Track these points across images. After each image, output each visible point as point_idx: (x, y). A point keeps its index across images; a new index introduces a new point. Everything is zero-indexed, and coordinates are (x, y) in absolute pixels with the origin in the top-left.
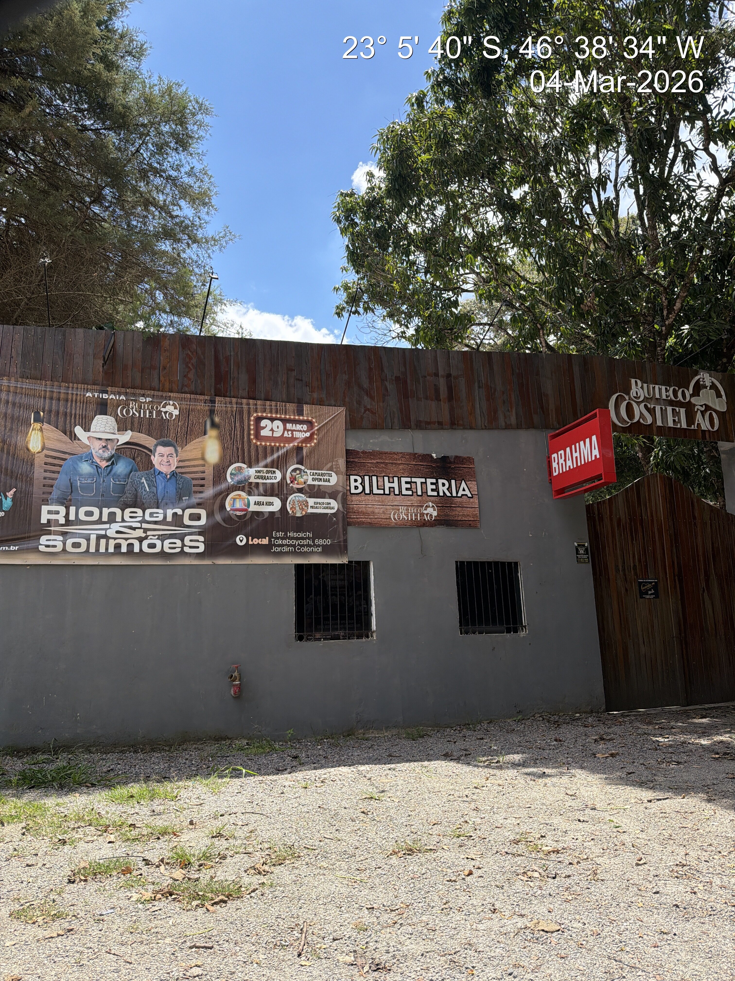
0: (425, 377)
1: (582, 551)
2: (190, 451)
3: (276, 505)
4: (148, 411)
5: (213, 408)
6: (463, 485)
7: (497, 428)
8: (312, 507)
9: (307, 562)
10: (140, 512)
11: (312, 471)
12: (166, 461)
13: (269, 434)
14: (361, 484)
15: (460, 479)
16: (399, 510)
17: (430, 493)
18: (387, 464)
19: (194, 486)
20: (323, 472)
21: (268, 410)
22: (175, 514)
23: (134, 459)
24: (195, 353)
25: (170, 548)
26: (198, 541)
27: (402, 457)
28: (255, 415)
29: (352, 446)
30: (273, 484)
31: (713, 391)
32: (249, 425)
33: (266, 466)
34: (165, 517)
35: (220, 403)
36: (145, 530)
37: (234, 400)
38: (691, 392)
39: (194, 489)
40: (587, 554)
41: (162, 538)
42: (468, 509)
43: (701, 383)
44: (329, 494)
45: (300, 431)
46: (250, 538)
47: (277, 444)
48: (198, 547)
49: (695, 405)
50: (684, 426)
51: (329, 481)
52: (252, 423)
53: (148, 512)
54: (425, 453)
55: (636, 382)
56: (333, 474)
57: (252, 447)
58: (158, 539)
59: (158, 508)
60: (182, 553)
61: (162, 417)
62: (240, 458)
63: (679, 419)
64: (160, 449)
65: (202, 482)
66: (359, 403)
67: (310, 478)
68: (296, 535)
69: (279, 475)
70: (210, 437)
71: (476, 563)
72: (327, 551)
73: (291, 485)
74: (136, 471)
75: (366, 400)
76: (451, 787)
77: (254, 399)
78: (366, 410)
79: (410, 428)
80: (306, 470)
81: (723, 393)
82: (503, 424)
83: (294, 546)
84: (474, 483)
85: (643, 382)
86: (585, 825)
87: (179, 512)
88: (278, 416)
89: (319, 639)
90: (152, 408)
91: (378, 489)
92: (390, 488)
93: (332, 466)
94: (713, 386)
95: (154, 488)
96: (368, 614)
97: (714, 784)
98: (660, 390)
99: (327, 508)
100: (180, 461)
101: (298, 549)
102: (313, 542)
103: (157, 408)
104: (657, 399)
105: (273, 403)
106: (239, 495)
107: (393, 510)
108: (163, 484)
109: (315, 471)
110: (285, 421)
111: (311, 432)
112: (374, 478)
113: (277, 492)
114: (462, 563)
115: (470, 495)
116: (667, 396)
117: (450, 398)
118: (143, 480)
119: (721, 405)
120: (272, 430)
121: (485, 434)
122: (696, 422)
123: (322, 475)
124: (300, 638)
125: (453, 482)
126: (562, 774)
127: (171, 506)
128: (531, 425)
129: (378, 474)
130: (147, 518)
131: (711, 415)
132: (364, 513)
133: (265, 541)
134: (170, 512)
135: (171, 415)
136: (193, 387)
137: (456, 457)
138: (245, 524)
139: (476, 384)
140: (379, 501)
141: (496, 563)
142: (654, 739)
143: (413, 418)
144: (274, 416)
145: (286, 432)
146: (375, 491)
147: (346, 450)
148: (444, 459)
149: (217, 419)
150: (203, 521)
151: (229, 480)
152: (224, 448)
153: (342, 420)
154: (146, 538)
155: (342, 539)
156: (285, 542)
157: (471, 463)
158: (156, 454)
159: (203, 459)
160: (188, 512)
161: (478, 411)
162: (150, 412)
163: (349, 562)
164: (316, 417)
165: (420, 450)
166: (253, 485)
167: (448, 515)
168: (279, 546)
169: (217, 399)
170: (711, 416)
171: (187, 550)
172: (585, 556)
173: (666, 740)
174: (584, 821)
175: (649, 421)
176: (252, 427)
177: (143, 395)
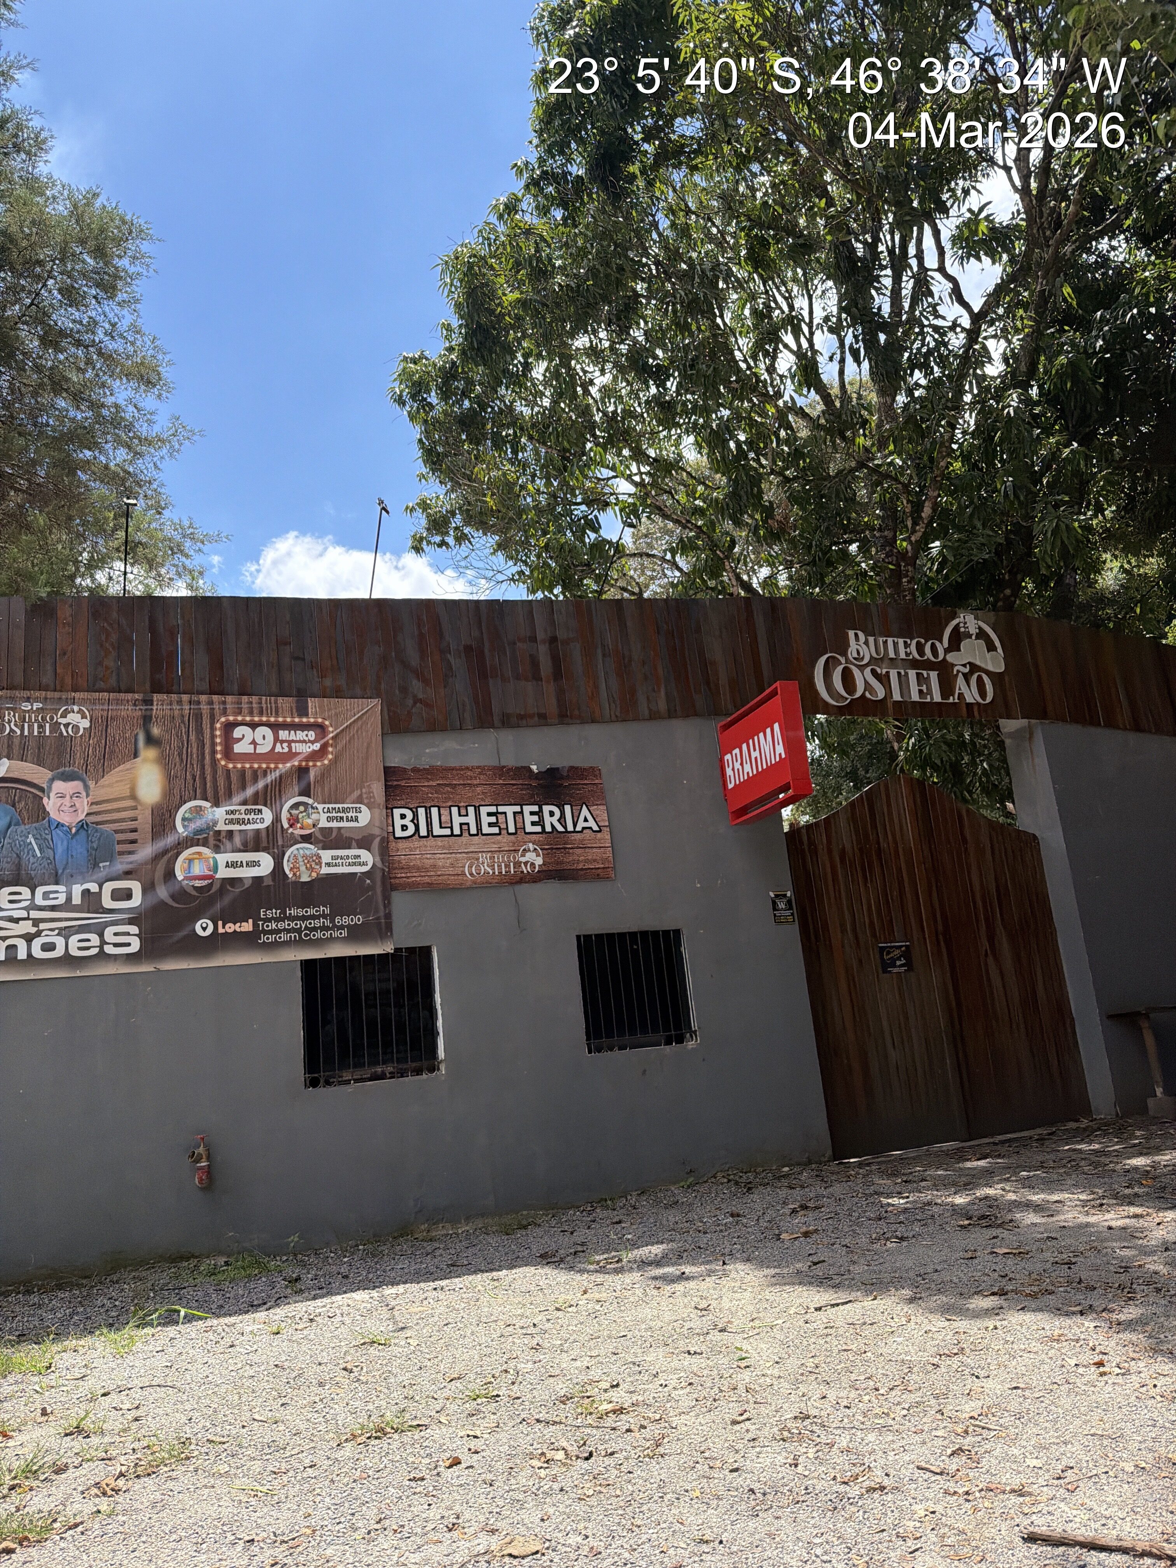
0: (515, 644)
1: (781, 905)
2: (110, 785)
3: (265, 864)
4: (36, 725)
5: (148, 713)
6: (585, 811)
7: (636, 719)
8: (328, 864)
9: (324, 956)
10: (26, 892)
11: (327, 806)
12: (69, 805)
13: (250, 749)
14: (412, 821)
15: (578, 802)
16: (478, 859)
17: (529, 828)
18: (454, 786)
19: (119, 842)
20: (346, 806)
21: (245, 711)
22: (86, 893)
23: (14, 806)
24: (116, 626)
25: (80, 949)
26: (128, 934)
27: (480, 773)
28: (223, 719)
29: (396, 760)
30: (258, 831)
31: (981, 642)
32: (213, 737)
33: (244, 803)
34: (69, 899)
35: (161, 704)
36: (36, 922)
37: (185, 698)
38: (946, 645)
39: (118, 848)
40: (791, 908)
41: (66, 933)
42: (595, 850)
43: (962, 630)
44: (357, 841)
45: (304, 741)
46: (220, 923)
47: (264, 766)
48: (129, 945)
49: (953, 665)
50: (937, 698)
51: (357, 820)
52: (218, 733)
53: (40, 891)
54: (519, 765)
55: (856, 635)
56: (364, 808)
57: (219, 772)
58: (58, 935)
59: (57, 883)
60: (102, 956)
61: (61, 733)
62: (198, 791)
63: (929, 689)
64: (59, 786)
65: (132, 836)
66: (404, 690)
67: (323, 817)
68: (301, 912)
69: (267, 816)
70: (145, 760)
71: (611, 936)
72: (355, 934)
73: (291, 830)
74: (17, 824)
75: (416, 686)
76: (519, 1312)
77: (221, 693)
78: (416, 701)
79: (492, 726)
80: (316, 804)
81: (997, 644)
82: (647, 712)
83: (299, 931)
84: (601, 807)
85: (867, 635)
86: (695, 1359)
87: (93, 887)
88: (264, 719)
89: (348, 1082)
90: (44, 719)
91: (441, 827)
92: (461, 824)
93: (361, 795)
94: (982, 634)
95: (51, 852)
96: (433, 1033)
97: (936, 1271)
98: (895, 645)
99: (354, 864)
100: (92, 804)
101: (306, 935)
102: (332, 921)
103: (52, 718)
104: (892, 659)
105: (255, 699)
106: (199, 853)
107: (468, 859)
108: (65, 843)
109: (330, 806)
110: (275, 727)
111: (322, 742)
112: (434, 811)
113: (265, 844)
114: (588, 937)
115: (596, 828)
116: (907, 654)
117: (557, 674)
118: (31, 839)
119: (995, 662)
120: (254, 743)
121: (618, 730)
122: (957, 691)
123: (344, 810)
124: (314, 1083)
125: (567, 808)
126: (710, 1273)
127: (80, 877)
128: (689, 711)
129: (441, 804)
130: (39, 901)
131: (980, 679)
132: (418, 869)
133: (247, 926)
134: (77, 890)
135: (76, 728)
136: (113, 681)
137: (572, 768)
138: (211, 901)
139: (599, 651)
140: (443, 847)
141: (644, 934)
142: (885, 1201)
143: (496, 710)
144: (256, 719)
145: (278, 745)
146: (437, 831)
147: (385, 768)
148: (552, 773)
149: (156, 731)
150: (136, 901)
151: (180, 829)
152: (169, 778)
153: (376, 720)
154: (38, 934)
155: (381, 914)
156: (281, 925)
157: (595, 776)
158: (52, 795)
159: (133, 797)
160: (109, 887)
161: (604, 694)
162: (40, 727)
163: (396, 950)
164: (329, 718)
165: (509, 760)
166: (223, 834)
167: (562, 863)
168: (272, 932)
169: (156, 697)
170: (980, 681)
171: (109, 949)
172: (788, 913)
173: (902, 1201)
174: (695, 1353)
175: (881, 693)
176: (218, 740)
177: (28, 700)
